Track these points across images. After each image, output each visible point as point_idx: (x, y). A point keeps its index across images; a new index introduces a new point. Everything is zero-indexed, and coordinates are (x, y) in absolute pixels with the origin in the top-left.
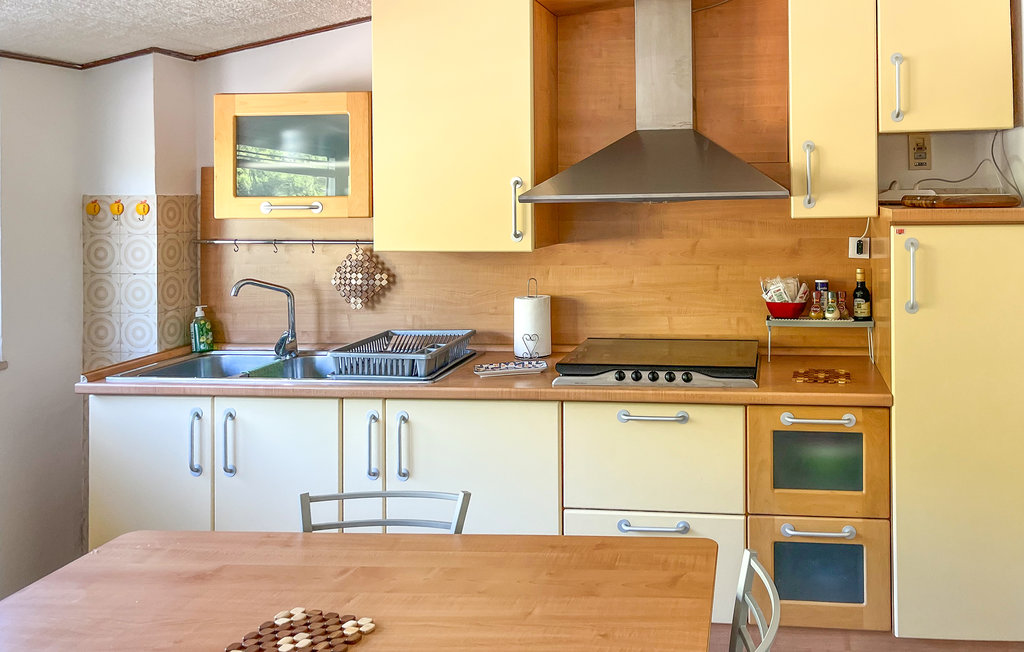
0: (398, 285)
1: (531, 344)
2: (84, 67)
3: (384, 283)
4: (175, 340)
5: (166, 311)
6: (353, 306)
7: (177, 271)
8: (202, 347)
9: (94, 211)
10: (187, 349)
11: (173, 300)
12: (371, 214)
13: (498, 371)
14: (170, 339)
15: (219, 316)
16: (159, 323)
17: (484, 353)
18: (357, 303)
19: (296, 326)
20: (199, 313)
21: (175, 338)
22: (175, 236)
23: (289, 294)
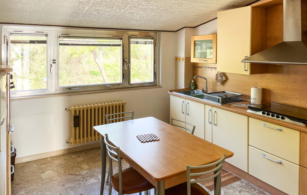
0: (228, 80)
1: (254, 101)
2: (176, 31)
3: (225, 79)
4: (188, 87)
5: (186, 80)
6: (218, 84)
7: (189, 72)
8: (192, 89)
9: (177, 59)
10: (190, 89)
11: (188, 78)
12: (216, 63)
13: (239, 105)
14: (187, 86)
15: (197, 83)
16: (185, 83)
17: (245, 101)
18: (219, 83)
19: (208, 87)
20: (193, 82)
21: (188, 86)
22: (188, 65)
23: (206, 79)
